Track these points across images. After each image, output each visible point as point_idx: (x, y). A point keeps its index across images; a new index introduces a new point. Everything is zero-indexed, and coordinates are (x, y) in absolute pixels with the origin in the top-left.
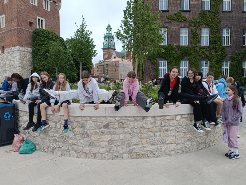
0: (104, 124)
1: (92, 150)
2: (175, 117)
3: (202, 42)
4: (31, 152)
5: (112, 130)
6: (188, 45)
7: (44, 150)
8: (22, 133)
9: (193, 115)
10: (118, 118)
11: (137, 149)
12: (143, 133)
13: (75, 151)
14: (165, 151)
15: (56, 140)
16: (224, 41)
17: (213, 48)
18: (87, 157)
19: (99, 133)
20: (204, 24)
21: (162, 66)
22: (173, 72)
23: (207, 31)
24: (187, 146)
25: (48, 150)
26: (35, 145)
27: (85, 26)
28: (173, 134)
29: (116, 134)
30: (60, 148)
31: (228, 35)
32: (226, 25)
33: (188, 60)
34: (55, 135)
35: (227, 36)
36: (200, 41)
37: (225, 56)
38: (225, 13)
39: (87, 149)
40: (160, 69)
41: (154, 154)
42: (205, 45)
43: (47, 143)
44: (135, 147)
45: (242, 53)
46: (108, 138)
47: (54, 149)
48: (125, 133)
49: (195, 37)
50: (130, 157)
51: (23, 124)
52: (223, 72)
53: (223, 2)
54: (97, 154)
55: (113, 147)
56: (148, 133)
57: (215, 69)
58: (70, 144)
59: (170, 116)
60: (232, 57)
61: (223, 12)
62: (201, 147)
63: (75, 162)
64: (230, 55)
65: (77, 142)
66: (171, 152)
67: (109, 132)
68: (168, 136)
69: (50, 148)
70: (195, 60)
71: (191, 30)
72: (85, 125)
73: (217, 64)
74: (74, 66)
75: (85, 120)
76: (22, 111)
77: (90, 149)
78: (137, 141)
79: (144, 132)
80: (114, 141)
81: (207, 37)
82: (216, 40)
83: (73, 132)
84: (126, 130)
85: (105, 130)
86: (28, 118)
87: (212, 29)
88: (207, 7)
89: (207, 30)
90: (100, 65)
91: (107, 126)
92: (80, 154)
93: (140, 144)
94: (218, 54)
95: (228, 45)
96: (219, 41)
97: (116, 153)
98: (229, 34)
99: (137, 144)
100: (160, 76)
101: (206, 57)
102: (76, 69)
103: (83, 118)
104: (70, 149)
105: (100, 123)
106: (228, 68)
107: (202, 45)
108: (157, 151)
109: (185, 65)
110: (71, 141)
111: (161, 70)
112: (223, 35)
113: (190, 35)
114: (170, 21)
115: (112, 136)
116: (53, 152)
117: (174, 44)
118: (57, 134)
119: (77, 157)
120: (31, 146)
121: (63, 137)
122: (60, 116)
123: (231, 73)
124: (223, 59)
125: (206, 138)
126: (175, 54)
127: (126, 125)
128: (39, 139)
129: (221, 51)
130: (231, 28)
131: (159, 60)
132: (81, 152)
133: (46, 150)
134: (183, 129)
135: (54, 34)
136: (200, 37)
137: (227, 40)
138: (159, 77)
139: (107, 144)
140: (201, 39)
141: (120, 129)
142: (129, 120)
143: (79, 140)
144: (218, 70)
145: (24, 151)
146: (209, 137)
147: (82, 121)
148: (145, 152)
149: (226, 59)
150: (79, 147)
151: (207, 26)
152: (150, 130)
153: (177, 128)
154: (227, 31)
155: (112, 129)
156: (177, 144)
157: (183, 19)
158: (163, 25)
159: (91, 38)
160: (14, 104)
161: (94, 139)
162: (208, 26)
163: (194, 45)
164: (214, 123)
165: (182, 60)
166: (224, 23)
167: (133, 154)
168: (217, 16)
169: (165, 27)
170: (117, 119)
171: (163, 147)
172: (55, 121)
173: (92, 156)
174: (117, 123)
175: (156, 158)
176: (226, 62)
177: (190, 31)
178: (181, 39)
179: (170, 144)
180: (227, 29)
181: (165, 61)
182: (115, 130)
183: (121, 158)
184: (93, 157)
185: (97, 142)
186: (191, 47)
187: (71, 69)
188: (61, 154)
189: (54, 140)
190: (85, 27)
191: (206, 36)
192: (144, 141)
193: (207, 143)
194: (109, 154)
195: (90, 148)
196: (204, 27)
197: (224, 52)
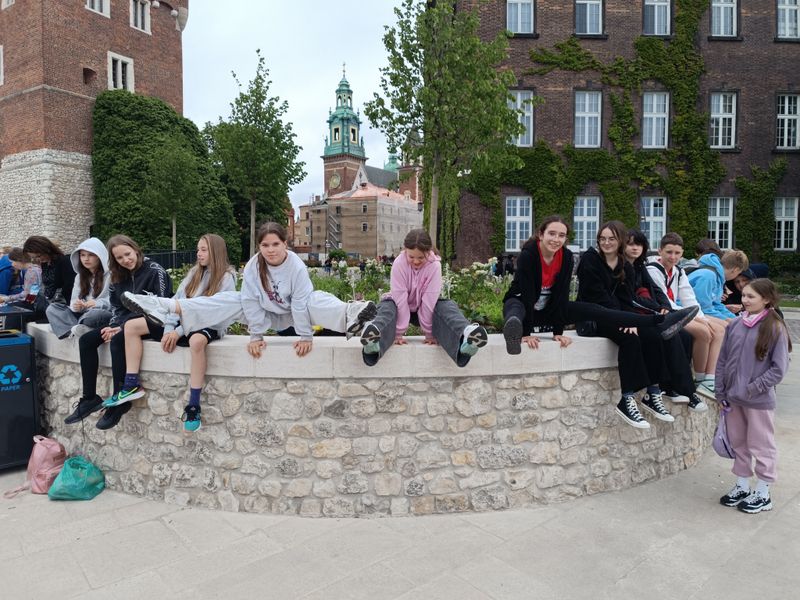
0: (328, 403)
1: (289, 488)
2: (560, 378)
3: (646, 136)
4: (88, 496)
5: (353, 423)
6: (599, 145)
7: (131, 489)
8: (60, 434)
9: (617, 374)
10: (374, 382)
11: (438, 483)
12: (455, 430)
13: (235, 491)
14: (525, 491)
15: (171, 454)
16: (717, 134)
17: (681, 158)
18: (274, 510)
19: (312, 431)
20: (653, 77)
21: (515, 214)
22: (552, 233)
23: (662, 103)
24: (598, 472)
25: (145, 486)
26: (102, 473)
27: (265, 84)
28: (554, 434)
29: (366, 433)
30: (183, 480)
31: (728, 116)
32: (723, 83)
33: (601, 193)
34: (168, 438)
35: (724, 119)
36: (638, 134)
37: (720, 182)
38: (718, 43)
39: (273, 484)
40: (509, 224)
41: (491, 499)
42: (654, 146)
43: (142, 463)
44: (429, 476)
45: (772, 172)
46: (340, 448)
47: (164, 483)
48: (397, 431)
49: (622, 120)
50: (412, 509)
51: (60, 402)
52: (714, 233)
53: (710, 10)
54: (306, 501)
55: (356, 476)
56: (471, 432)
57: (685, 223)
58: (216, 468)
59: (544, 375)
60: (741, 184)
61: (711, 39)
62: (643, 474)
63: (235, 528)
64: (734, 179)
65: (241, 462)
66: (547, 493)
67: (343, 428)
68: (537, 441)
69: (151, 482)
70: (623, 193)
71: (611, 97)
72: (266, 406)
73: (693, 209)
74: (230, 212)
75: (266, 391)
76: (60, 361)
77: (282, 484)
78: (434, 458)
79: (457, 428)
80: (363, 459)
81: (661, 122)
82: (689, 128)
83: (229, 430)
84: (400, 421)
85: (332, 421)
86: (78, 383)
87: (679, 95)
88: (661, 26)
89: (662, 97)
90: (313, 211)
91: (337, 410)
92: (251, 501)
93: (445, 467)
94: (696, 176)
95: (729, 147)
96: (700, 134)
97: (368, 498)
98: (730, 111)
99: (434, 466)
100: (509, 247)
101: (658, 184)
102: (235, 223)
103: (259, 383)
104: (218, 483)
105: (315, 400)
106: (729, 219)
107: (644, 147)
108: (499, 489)
109: (589, 210)
110: (220, 459)
111: (515, 228)
112: (713, 116)
113: (608, 115)
114: (542, 67)
115: (356, 441)
116: (162, 496)
117: (554, 142)
118: (173, 436)
119: (242, 509)
120: (89, 473)
121: (195, 444)
122: (182, 377)
123: (739, 237)
124: (712, 192)
125: (658, 445)
126: (559, 176)
127: (402, 404)
128: (116, 451)
129: (706, 164)
130: (737, 92)
131: (508, 195)
132: (254, 494)
133: (139, 488)
134: (583, 417)
135: (166, 108)
136: (637, 119)
137: (724, 130)
138: (507, 250)
139: (337, 466)
140: (641, 125)
141: (380, 417)
142: (408, 388)
143: (248, 454)
144: (696, 228)
145: (67, 491)
146: (668, 445)
147: (257, 394)
148: (460, 494)
149: (723, 191)
150: (246, 478)
151: (660, 85)
152: (479, 421)
153: (566, 413)
154: (725, 101)
155: (354, 419)
156: (566, 467)
157: (585, 61)
158: (520, 82)
159: (284, 125)
160: (33, 339)
161: (296, 451)
162: (665, 84)
163: (619, 147)
164: (686, 399)
165: (580, 194)
166: (714, 75)
167: (424, 499)
168: (693, 54)
169: (526, 89)
170: (370, 385)
171: (522, 477)
172: (168, 392)
173: (288, 508)
174: (370, 400)
175: (498, 512)
176: (721, 200)
177: (606, 100)
178: (578, 125)
179: (543, 467)
180: (725, 97)
181: (525, 198)
182: (364, 421)
183: (382, 514)
184: (293, 509)
185: (305, 460)
186: (610, 154)
187: (219, 224)
188: (188, 499)
189: (163, 454)
190: (267, 87)
191: (658, 116)
192: (458, 458)
193: (663, 462)
194: (345, 500)
195: (283, 481)
196: (653, 90)
197: (716, 169)
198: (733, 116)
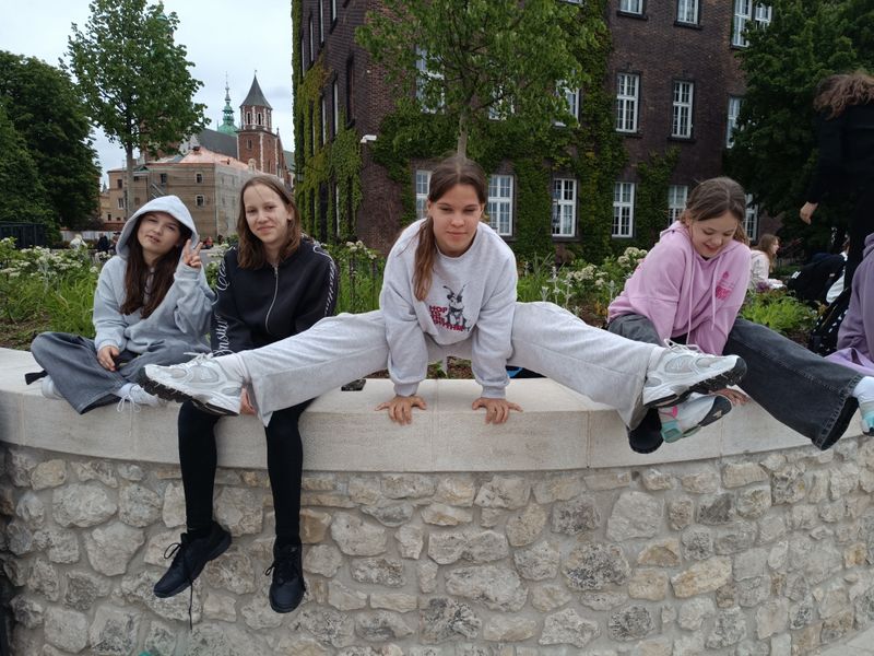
10: (774, 456)
11: (828, 600)
12: (854, 516)
15: (386, 629)
16: (621, 117)
17: (590, 138)
19: (677, 553)
29: (756, 543)
31: (631, 98)
32: (628, 64)
33: (516, 172)
37: (624, 167)
38: (626, 19)
40: (420, 202)
45: (668, 160)
46: (719, 575)
48: (792, 529)
50: (796, 648)
52: (617, 218)
55: (735, 615)
57: (594, 208)
58: (487, 642)
60: (642, 170)
61: (620, 15)
64: (636, 165)
65: (541, 627)
67: (725, 540)
70: (536, 173)
72: (599, 518)
73: (601, 193)
75: (604, 491)
78: (831, 563)
79: (857, 511)
80: (744, 586)
82: (598, 109)
83: (518, 570)
84: (798, 514)
85: (708, 530)
91: (717, 514)
93: (837, 573)
94: (604, 159)
95: (632, 131)
96: (608, 115)
98: (633, 94)
99: (828, 576)
101: (569, 165)
103: (591, 479)
105: (687, 498)
106: (631, 205)
107: (557, 124)
109: (502, 190)
110: (499, 626)
112: (619, 97)
118: (394, 595)
121: (443, 604)
123: (638, 223)
124: (618, 177)
127: (802, 487)
129: (613, 147)
130: (640, 74)
131: (419, 168)
137: (627, 112)
139: (710, 605)
141: (775, 513)
143: (558, 608)
144: (604, 213)
147: (585, 498)
148: (848, 609)
149: (626, 176)
154: (629, 83)
155: (741, 522)
161: (648, 591)
165: (494, 172)
166: (621, 54)
167: (811, 629)
170: (768, 462)
172: (388, 510)
174: (766, 488)
176: (625, 185)
180: (629, 78)
182: (754, 524)
185: (663, 604)
192: (851, 556)
197: (621, 153)
198: (635, 99)
